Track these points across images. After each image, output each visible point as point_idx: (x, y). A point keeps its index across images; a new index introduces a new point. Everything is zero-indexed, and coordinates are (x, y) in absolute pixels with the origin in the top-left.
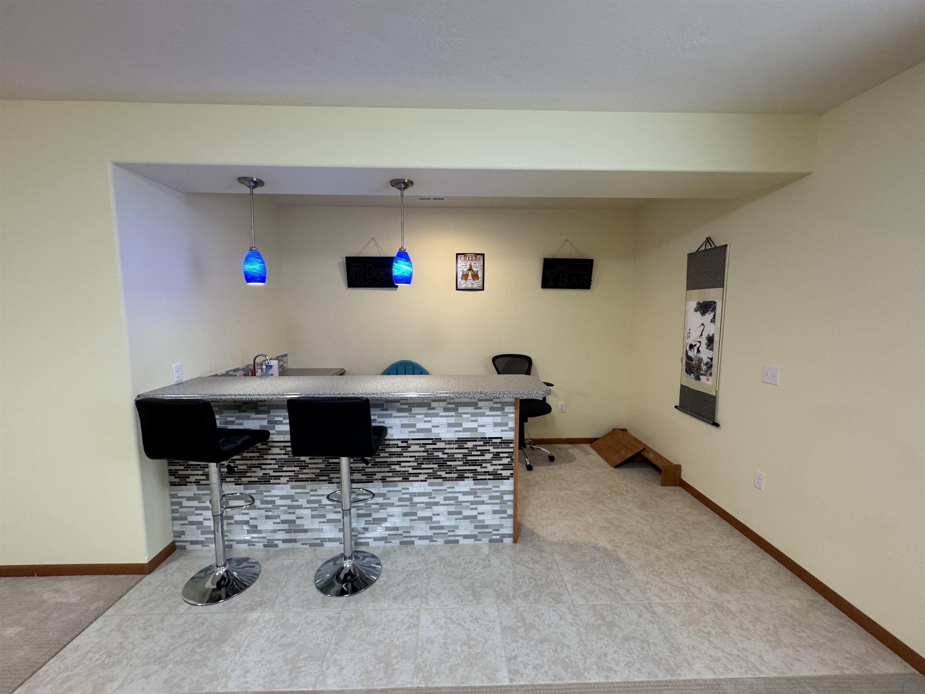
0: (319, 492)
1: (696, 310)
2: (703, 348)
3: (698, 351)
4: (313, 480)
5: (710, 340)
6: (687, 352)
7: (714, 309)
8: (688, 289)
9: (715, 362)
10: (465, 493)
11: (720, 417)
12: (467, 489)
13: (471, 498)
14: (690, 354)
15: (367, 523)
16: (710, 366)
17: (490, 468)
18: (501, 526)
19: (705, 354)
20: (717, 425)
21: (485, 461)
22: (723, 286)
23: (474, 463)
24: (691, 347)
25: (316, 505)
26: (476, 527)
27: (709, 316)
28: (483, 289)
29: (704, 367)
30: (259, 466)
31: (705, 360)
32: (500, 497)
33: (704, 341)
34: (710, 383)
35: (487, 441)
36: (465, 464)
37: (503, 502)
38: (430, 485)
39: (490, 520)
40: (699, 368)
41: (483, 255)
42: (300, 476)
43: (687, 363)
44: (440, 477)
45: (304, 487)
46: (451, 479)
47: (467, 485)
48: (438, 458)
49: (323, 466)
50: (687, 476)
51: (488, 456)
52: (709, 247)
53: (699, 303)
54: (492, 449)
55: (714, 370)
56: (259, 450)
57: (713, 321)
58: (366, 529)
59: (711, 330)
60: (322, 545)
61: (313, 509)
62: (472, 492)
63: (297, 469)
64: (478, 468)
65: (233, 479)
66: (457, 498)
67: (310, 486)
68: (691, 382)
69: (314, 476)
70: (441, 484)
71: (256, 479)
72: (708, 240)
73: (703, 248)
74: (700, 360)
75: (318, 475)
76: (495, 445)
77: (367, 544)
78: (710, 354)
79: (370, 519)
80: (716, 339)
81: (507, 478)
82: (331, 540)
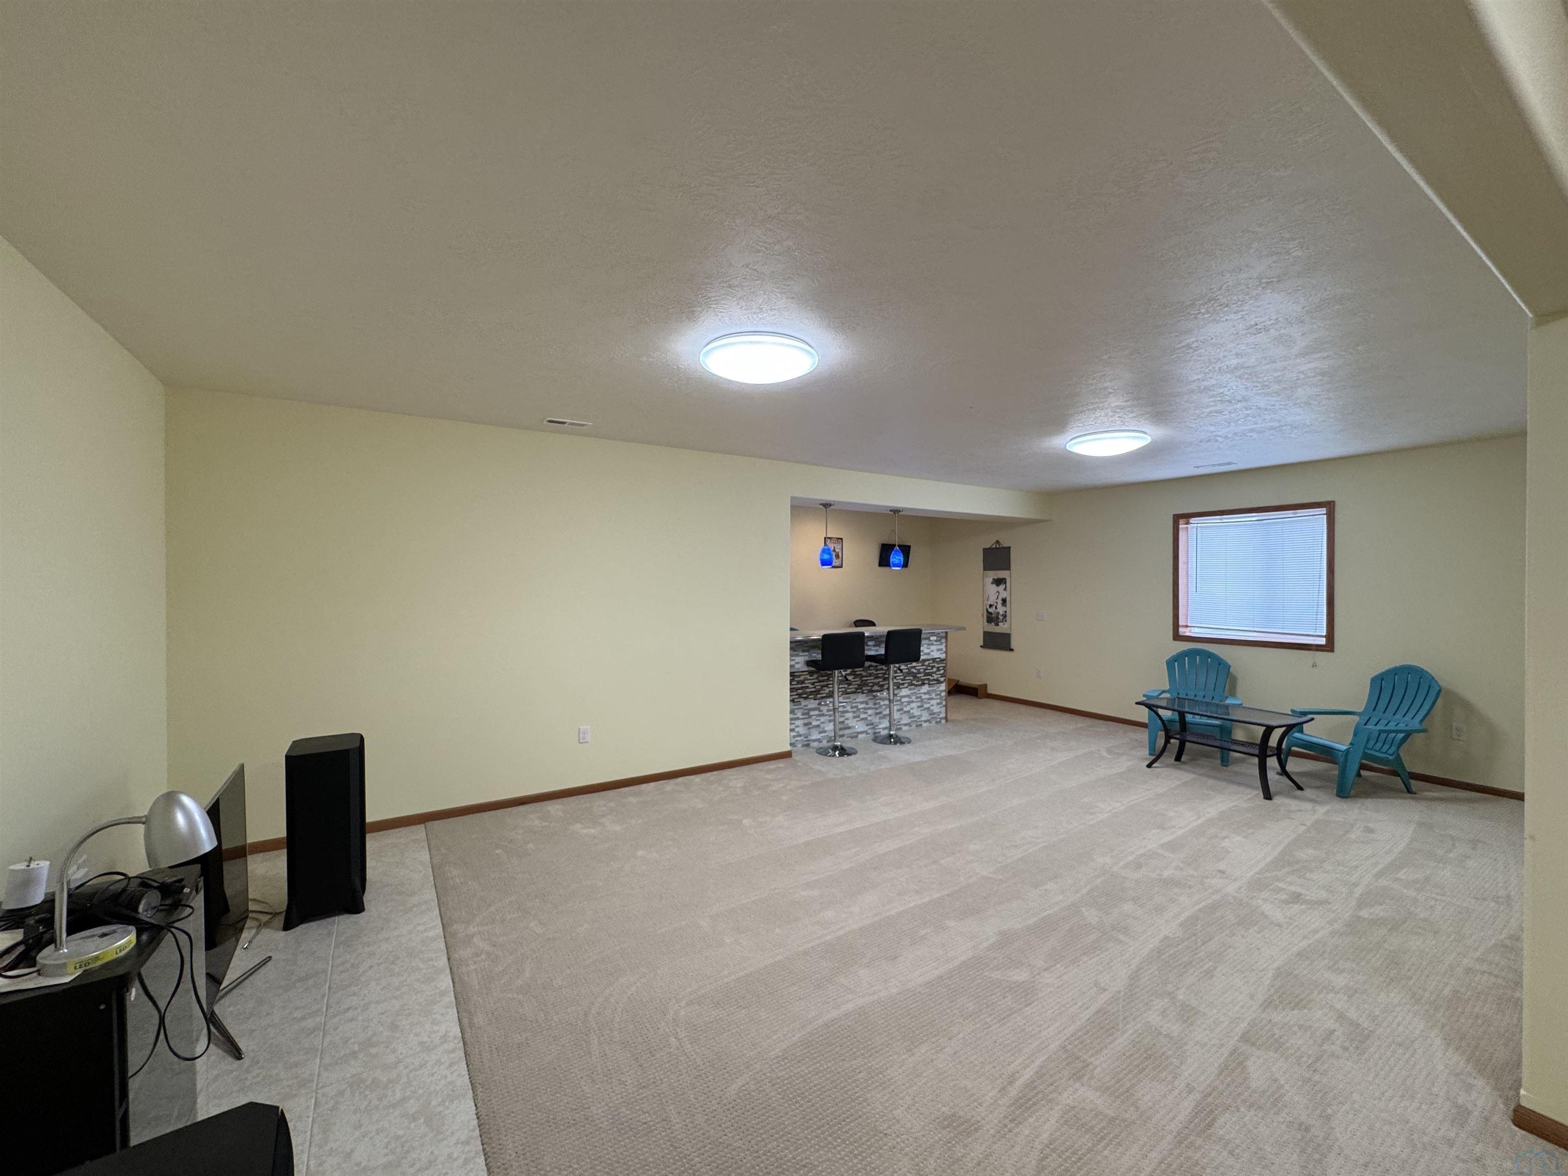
0: (858, 700)
1: (992, 583)
2: (999, 606)
3: (996, 608)
4: (854, 693)
5: (1004, 601)
6: (987, 610)
7: (1005, 583)
8: (984, 570)
9: (1008, 613)
10: (925, 694)
11: (1012, 647)
12: (926, 691)
13: (927, 696)
14: (990, 610)
15: (880, 718)
16: (1005, 616)
17: (935, 677)
18: (940, 712)
19: (1001, 610)
20: (1012, 650)
21: (933, 673)
22: (1009, 569)
23: (929, 674)
24: (991, 606)
25: (855, 709)
26: (930, 714)
27: (1002, 587)
28: (842, 567)
29: (1001, 618)
30: (827, 686)
31: (1001, 613)
32: (940, 694)
33: (1000, 602)
34: (1006, 626)
35: (934, 660)
36: (925, 676)
37: (941, 697)
38: (910, 690)
39: (936, 709)
40: (997, 618)
41: (842, 539)
42: (848, 691)
43: (987, 617)
44: (913, 685)
45: (849, 698)
46: (918, 685)
47: (925, 688)
48: (913, 673)
49: (859, 682)
50: (991, 690)
51: (935, 670)
52: (998, 546)
53: (994, 579)
54: (937, 666)
55: (1008, 618)
56: (827, 675)
57: (1005, 589)
58: (880, 723)
59: (1004, 594)
60: (857, 737)
61: (854, 712)
62: (928, 693)
63: (846, 686)
64: (930, 677)
65: (812, 696)
66: (921, 697)
67: (853, 696)
68: (992, 628)
69: (854, 690)
70: (914, 689)
71: (824, 695)
72: (997, 542)
73: (994, 546)
74: (998, 613)
75: (857, 689)
76: (938, 663)
77: (880, 732)
78: (1004, 609)
79: (881, 715)
80: (1008, 600)
81: (942, 682)
82: (862, 733)
